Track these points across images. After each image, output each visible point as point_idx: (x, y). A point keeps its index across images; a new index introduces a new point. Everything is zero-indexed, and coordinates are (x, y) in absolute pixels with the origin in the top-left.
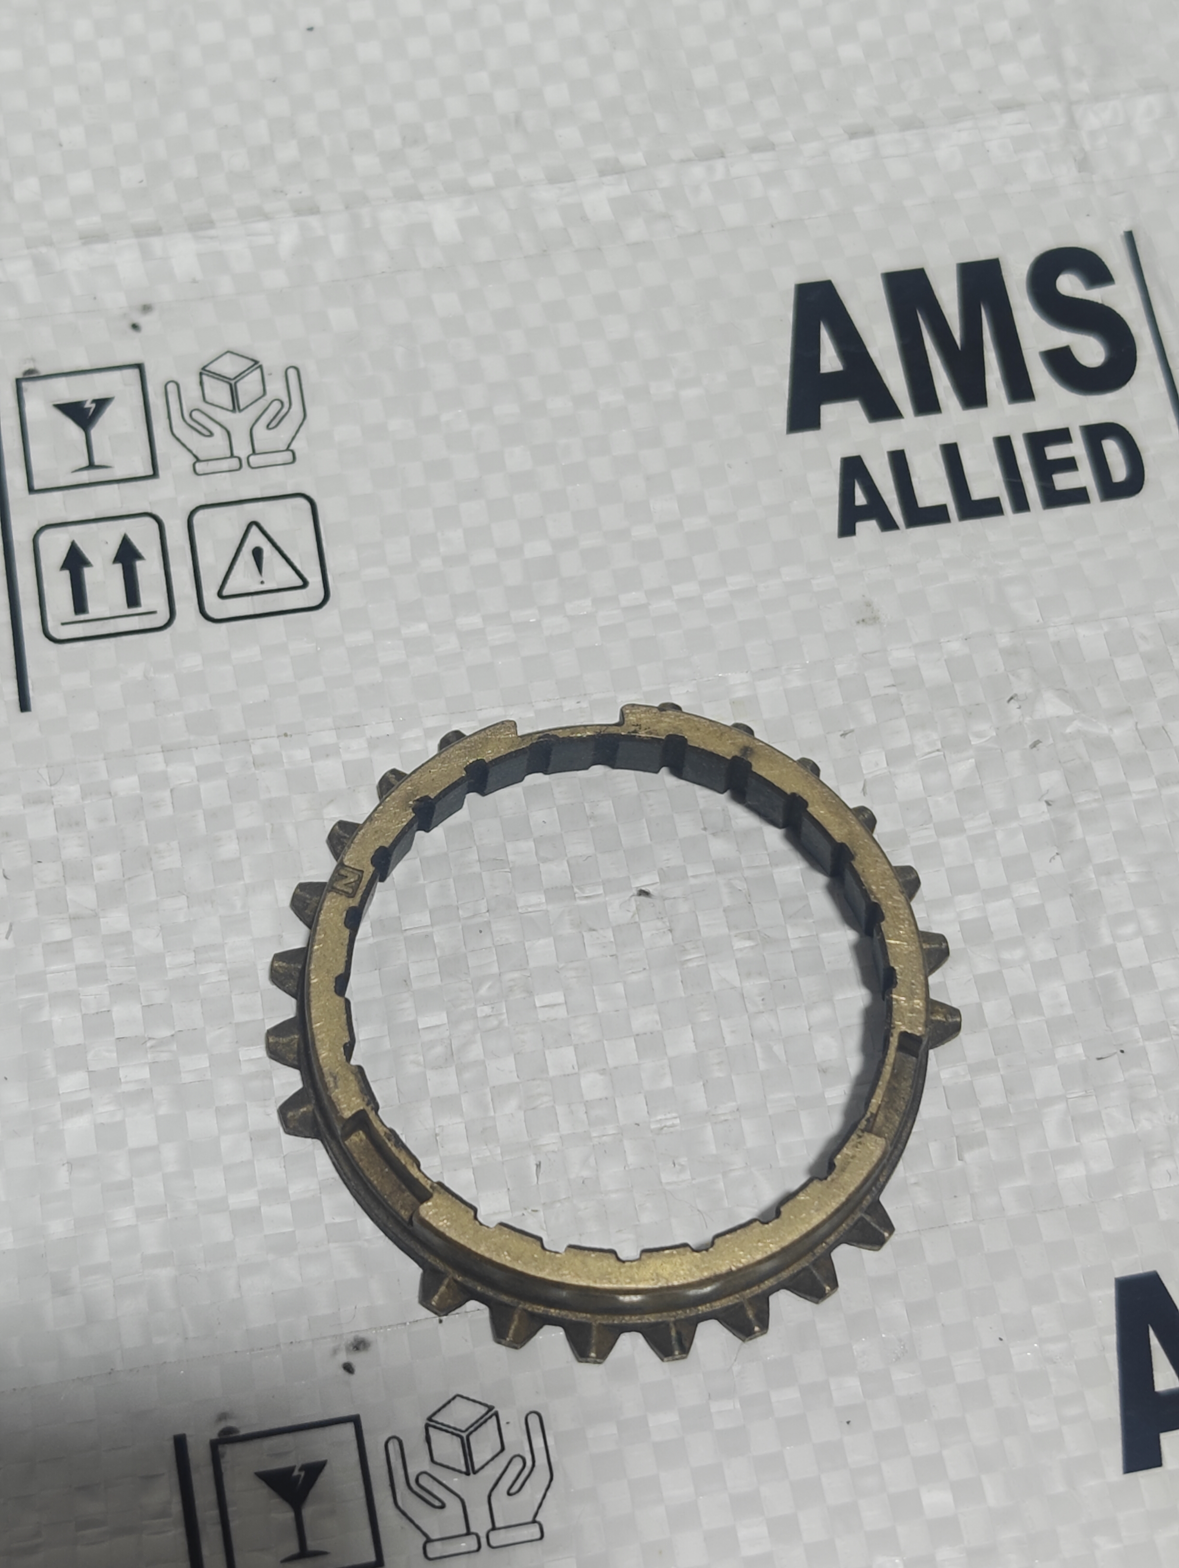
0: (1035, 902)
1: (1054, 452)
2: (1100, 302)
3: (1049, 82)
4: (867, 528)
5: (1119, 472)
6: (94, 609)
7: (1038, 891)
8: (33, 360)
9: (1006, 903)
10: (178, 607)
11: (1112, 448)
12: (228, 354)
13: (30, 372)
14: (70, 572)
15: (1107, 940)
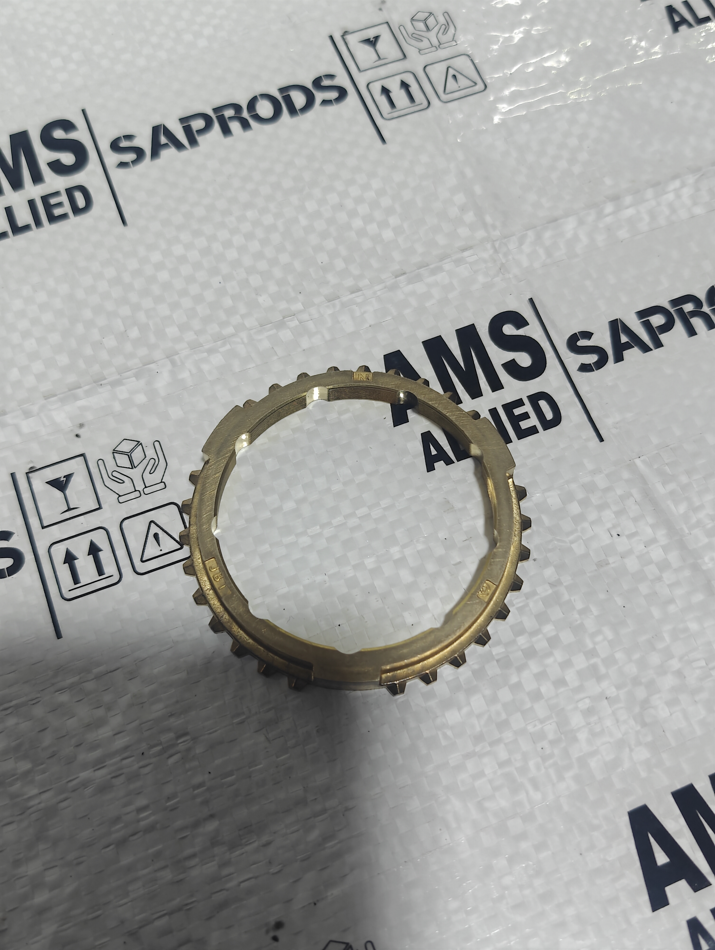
0: (553, 633)
1: (517, 411)
2: (524, 335)
3: (481, 234)
4: (439, 465)
5: (549, 415)
6: (83, 580)
7: (554, 628)
8: (32, 462)
9: (540, 636)
10: (123, 571)
11: (543, 404)
12: (125, 440)
13: (31, 468)
14: (69, 564)
15: (590, 645)
